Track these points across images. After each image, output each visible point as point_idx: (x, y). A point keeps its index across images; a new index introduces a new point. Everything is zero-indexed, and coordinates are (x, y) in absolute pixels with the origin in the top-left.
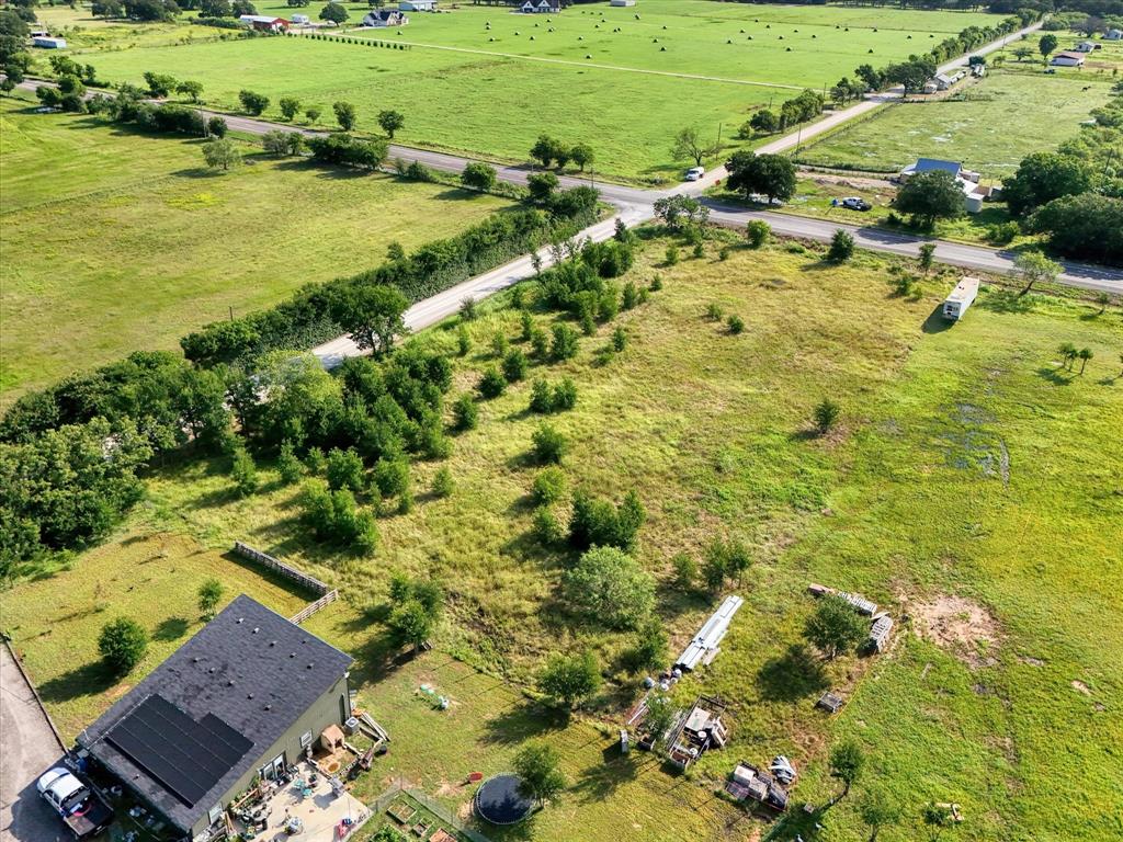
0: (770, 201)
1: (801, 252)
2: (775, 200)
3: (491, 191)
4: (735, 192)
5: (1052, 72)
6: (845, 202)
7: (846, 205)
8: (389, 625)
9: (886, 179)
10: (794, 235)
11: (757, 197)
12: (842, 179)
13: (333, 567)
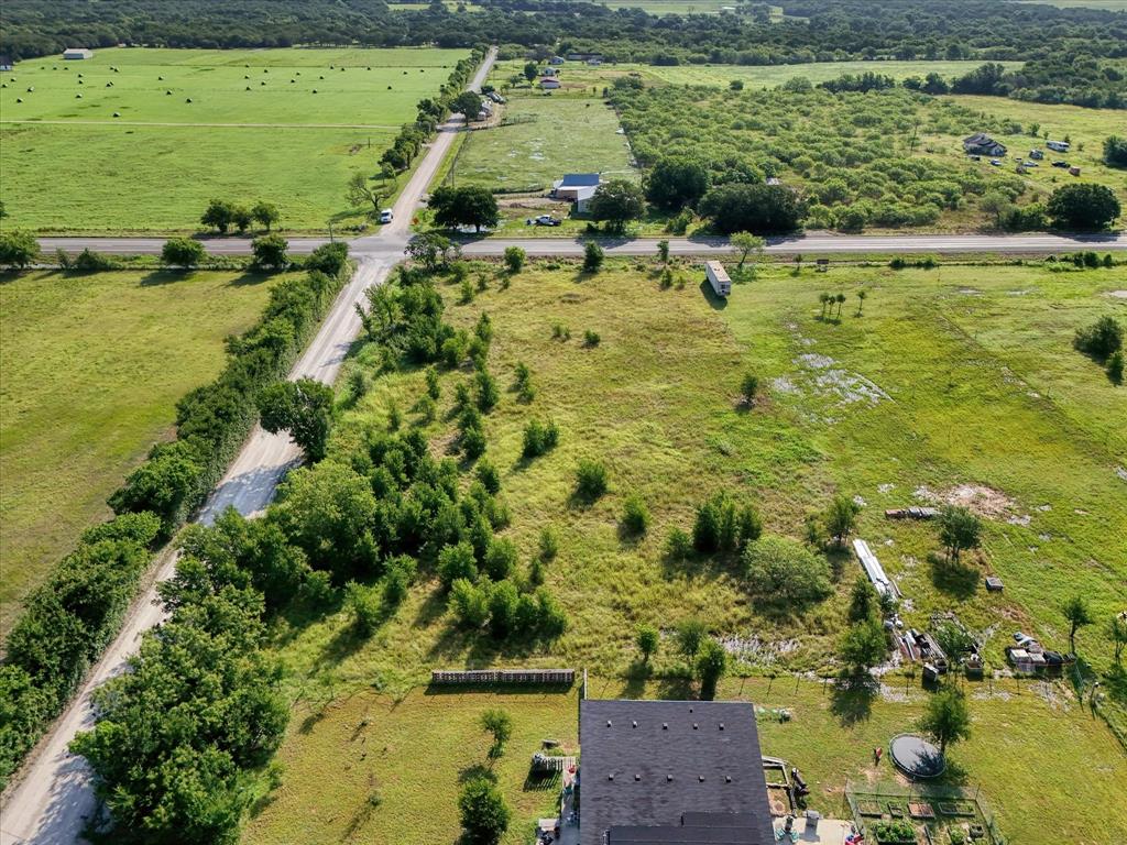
0: (478, 229)
1: (558, 268)
2: (482, 229)
3: (201, 266)
4: (442, 227)
5: (549, 94)
6: (538, 221)
7: (539, 223)
8: (658, 678)
9: (543, 196)
10: (536, 255)
11: (462, 228)
12: (512, 201)
13: (547, 653)
